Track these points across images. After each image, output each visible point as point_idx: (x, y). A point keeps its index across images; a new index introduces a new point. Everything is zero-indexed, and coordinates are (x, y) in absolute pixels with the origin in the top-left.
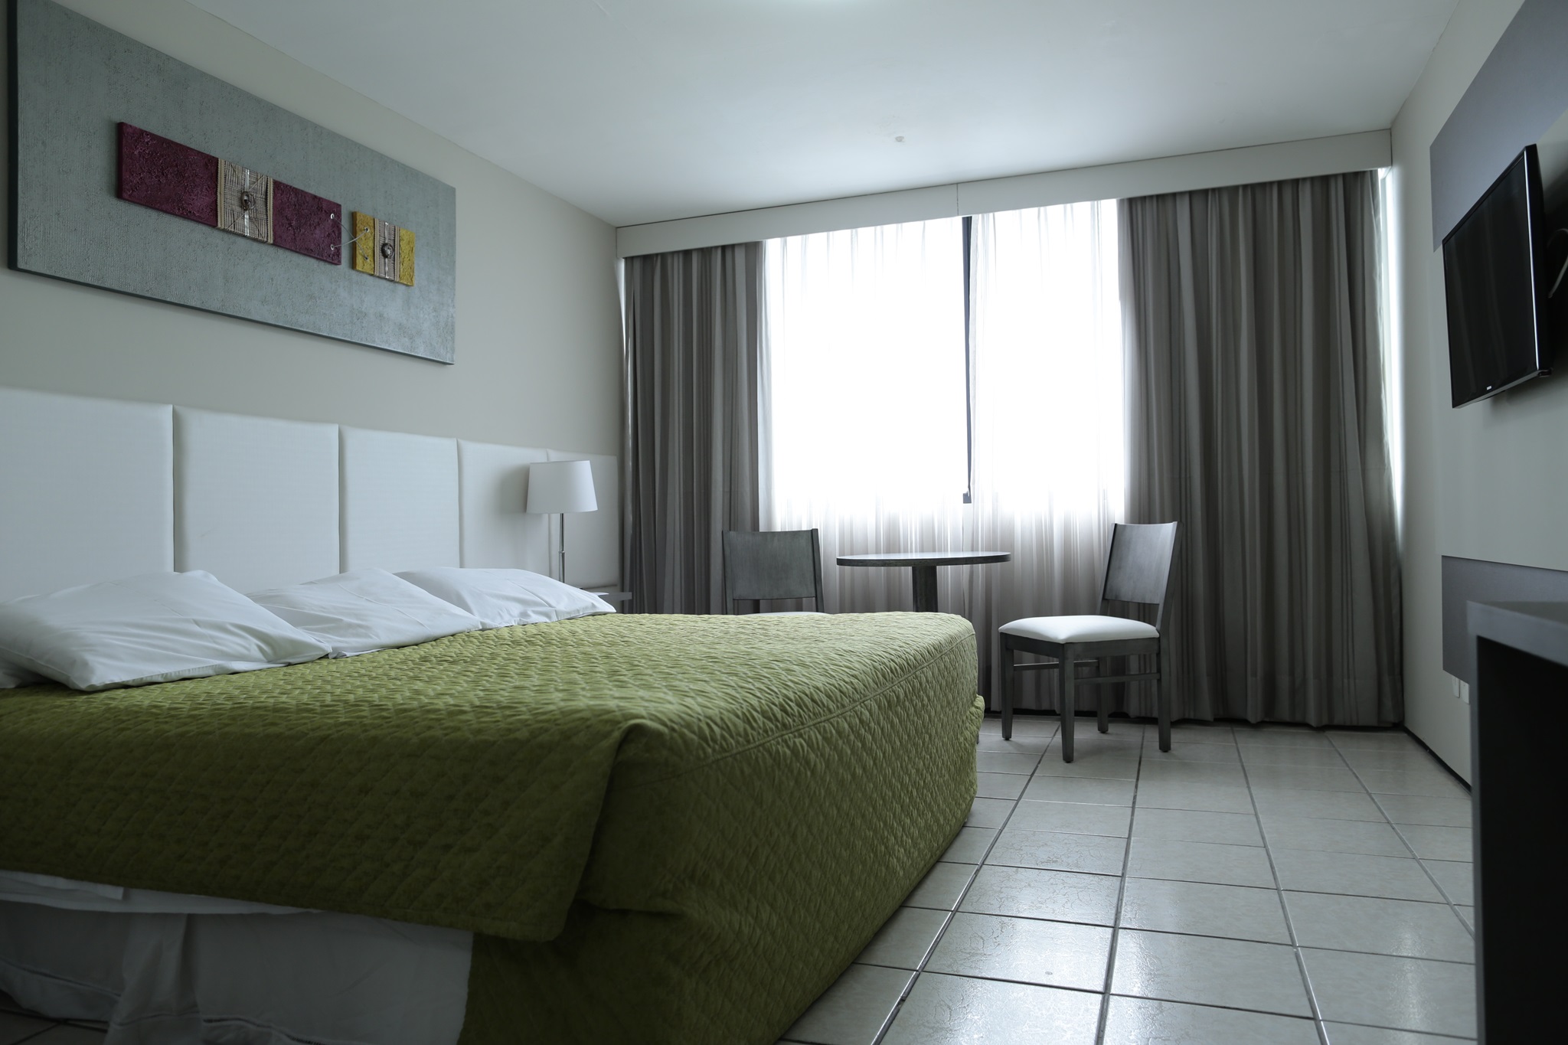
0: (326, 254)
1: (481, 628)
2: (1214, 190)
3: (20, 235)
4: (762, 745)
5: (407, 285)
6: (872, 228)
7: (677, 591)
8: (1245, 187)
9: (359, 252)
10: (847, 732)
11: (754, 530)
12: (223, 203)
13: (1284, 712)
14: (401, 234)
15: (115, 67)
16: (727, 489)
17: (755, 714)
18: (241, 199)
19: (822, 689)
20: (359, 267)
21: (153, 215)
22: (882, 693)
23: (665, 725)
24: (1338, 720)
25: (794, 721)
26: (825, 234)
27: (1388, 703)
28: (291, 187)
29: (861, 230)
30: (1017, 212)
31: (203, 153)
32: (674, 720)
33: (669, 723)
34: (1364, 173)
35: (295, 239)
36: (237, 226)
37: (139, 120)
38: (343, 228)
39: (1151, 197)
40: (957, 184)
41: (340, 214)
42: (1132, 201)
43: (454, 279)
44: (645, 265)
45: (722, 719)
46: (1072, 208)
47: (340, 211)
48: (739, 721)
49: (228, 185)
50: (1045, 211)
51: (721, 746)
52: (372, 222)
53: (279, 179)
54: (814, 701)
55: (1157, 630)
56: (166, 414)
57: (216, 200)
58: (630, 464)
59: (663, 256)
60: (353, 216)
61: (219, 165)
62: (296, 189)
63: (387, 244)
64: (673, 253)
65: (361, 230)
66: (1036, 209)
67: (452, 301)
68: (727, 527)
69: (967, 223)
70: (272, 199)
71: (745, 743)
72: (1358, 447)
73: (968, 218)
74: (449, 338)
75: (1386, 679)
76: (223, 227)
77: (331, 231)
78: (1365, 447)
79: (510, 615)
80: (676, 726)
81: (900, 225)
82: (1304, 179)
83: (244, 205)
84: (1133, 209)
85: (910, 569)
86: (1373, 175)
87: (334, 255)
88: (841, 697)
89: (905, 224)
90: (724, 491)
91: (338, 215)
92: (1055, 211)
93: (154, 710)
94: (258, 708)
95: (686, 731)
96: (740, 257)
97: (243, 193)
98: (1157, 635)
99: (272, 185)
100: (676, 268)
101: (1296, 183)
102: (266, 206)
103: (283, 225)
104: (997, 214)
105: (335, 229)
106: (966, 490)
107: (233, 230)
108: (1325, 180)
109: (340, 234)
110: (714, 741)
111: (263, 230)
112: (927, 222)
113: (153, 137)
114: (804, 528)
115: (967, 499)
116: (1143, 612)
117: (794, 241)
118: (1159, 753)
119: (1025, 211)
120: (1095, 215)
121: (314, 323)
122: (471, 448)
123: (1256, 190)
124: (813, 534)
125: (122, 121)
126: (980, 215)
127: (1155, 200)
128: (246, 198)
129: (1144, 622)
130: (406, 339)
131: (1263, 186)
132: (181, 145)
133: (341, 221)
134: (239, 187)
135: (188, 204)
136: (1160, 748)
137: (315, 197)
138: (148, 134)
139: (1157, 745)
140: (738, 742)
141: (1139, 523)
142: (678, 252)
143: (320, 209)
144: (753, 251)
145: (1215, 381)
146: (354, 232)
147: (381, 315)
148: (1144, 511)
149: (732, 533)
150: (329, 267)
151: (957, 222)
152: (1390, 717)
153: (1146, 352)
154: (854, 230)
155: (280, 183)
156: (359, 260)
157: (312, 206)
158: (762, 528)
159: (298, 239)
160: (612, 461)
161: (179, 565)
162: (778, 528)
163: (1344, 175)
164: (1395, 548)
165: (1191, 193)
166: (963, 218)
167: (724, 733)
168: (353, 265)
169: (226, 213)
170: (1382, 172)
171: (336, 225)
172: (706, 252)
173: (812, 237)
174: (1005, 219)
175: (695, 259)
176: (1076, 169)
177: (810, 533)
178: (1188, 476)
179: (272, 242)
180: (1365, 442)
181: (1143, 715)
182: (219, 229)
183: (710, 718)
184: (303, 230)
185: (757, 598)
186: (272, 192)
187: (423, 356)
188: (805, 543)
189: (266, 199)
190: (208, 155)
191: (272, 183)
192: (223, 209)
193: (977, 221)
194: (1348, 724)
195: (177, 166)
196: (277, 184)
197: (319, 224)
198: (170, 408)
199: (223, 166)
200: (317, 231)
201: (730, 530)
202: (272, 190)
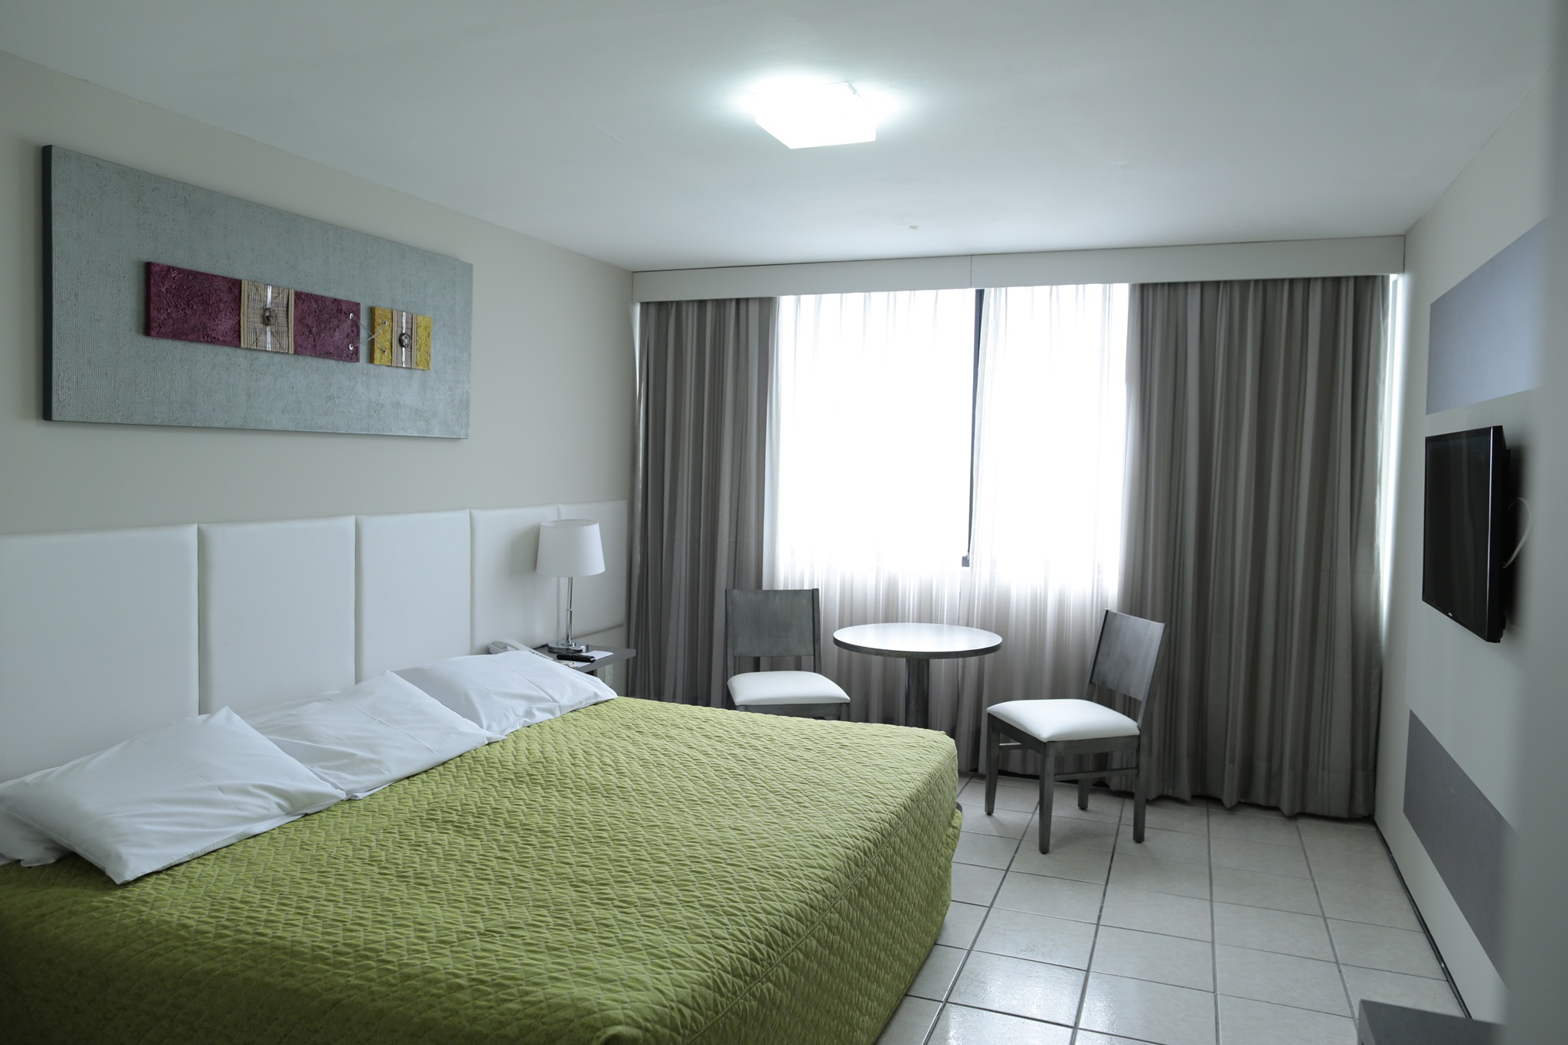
0: (345, 355)
1: (487, 743)
2: (1225, 282)
3: (55, 388)
4: (731, 1010)
5: (423, 370)
6: (885, 294)
7: (681, 635)
8: (1257, 281)
9: (377, 346)
10: (814, 948)
11: (758, 589)
12: (246, 323)
13: (1259, 795)
14: (419, 321)
15: (143, 208)
16: (733, 539)
17: (724, 975)
18: (263, 316)
19: (793, 913)
20: (377, 362)
21: (179, 345)
22: (854, 884)
23: (639, 1027)
24: (1308, 810)
25: (763, 966)
26: (839, 295)
27: (1360, 796)
28: (311, 295)
29: (874, 295)
30: (1030, 288)
31: (227, 278)
32: (648, 1017)
33: (643, 1023)
34: (1374, 278)
35: (315, 345)
36: (260, 344)
37: (167, 257)
38: (361, 326)
39: (1163, 284)
40: (972, 255)
41: (359, 313)
42: (1143, 287)
43: (470, 355)
44: (660, 312)
45: (693, 997)
46: (1084, 288)
47: (359, 309)
48: (708, 991)
49: (251, 304)
50: (1058, 291)
51: (692, 1030)
52: (390, 314)
53: (299, 289)
54: (784, 932)
55: (1138, 727)
56: (191, 533)
57: (240, 321)
58: (639, 505)
59: (679, 303)
60: (372, 311)
61: (243, 286)
62: (316, 296)
63: (404, 334)
64: (688, 302)
65: (379, 325)
66: (1048, 287)
67: (468, 377)
68: (731, 585)
69: (980, 295)
70: (293, 308)
71: (714, 1015)
72: (1349, 554)
73: (981, 290)
74: (464, 414)
75: (1360, 774)
76: (246, 347)
77: (349, 331)
78: (1356, 549)
79: (516, 715)
80: (649, 1025)
81: (913, 292)
82: (1316, 279)
83: (266, 320)
84: (1144, 293)
85: (904, 660)
86: (1384, 281)
87: (352, 355)
88: (811, 913)
89: (917, 292)
90: (729, 541)
91: (357, 314)
92: (1067, 290)
93: (182, 933)
94: (277, 948)
95: (658, 1027)
96: (754, 310)
97: (265, 309)
98: (1137, 732)
99: (293, 297)
100: (691, 317)
101: (1308, 281)
102: (288, 318)
103: (303, 333)
104: (1010, 289)
105: (354, 329)
106: (965, 554)
107: (255, 348)
108: (1337, 281)
109: (358, 332)
110: (684, 1026)
111: (284, 342)
112: (940, 291)
113: (180, 271)
114: (806, 587)
115: (966, 562)
116: (1128, 707)
117: (808, 300)
118: (1132, 844)
119: (1037, 288)
120: (1107, 299)
121: (333, 423)
122: (481, 515)
123: (1265, 285)
124: (814, 593)
125: (150, 261)
126: (993, 289)
127: (1166, 287)
128: (267, 314)
129: (1129, 716)
130: (422, 423)
131: (1276, 282)
132: (206, 274)
133: (359, 320)
134: (262, 305)
135: (213, 330)
136: (1134, 838)
137: (335, 300)
138: (174, 269)
139: (1131, 835)
140: (707, 1018)
141: (1131, 614)
142: (693, 301)
143: (340, 311)
144: (767, 306)
145: (1214, 473)
146: (372, 329)
147: (398, 404)
148: (1135, 601)
149: (736, 592)
150: (349, 365)
151: (971, 293)
152: (1361, 810)
153: (1149, 437)
154: (867, 294)
155: (302, 293)
156: (377, 354)
157: (332, 310)
158: (765, 587)
159: (318, 345)
160: (622, 506)
161: (204, 708)
162: (781, 587)
163: (1356, 278)
164: (1379, 648)
165: (1203, 284)
166: (977, 291)
167: (696, 1014)
168: (371, 359)
169: (248, 333)
170: (1393, 277)
171: (356, 325)
172: (720, 304)
173: (825, 297)
174: (1018, 295)
175: (709, 307)
176: (1090, 250)
177: (811, 593)
178: (1182, 563)
179: (293, 352)
180: (1356, 544)
181: (1123, 789)
182: (243, 348)
183: (682, 1002)
184: (323, 335)
185: (757, 655)
186: (293, 303)
187: (438, 436)
188: (806, 602)
189: (287, 311)
190: (232, 279)
191: (293, 295)
192: (246, 329)
193: (990, 294)
194: (1320, 813)
195: (202, 295)
196: (298, 295)
197: (338, 326)
198: (195, 526)
199: (246, 286)
200: (337, 334)
201: (734, 588)
202: (293, 301)
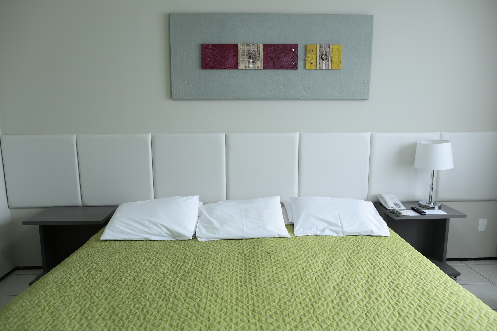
0: (290, 66)
3: (172, 89)
5: (337, 70)
9: (308, 61)
12: (241, 59)
14: (332, 48)
15: (200, 26)
20: (308, 68)
28: (273, 44)
36: (247, 67)
37: (209, 41)
38: (299, 54)
47: (298, 47)
49: (243, 51)
52: (316, 47)
56: (223, 136)
57: (238, 59)
60: (305, 47)
65: (309, 52)
70: (262, 52)
74: (366, 88)
77: (292, 57)
87: (294, 66)
91: (296, 49)
102: (260, 55)
103: (268, 60)
109: (297, 56)
111: (258, 65)
113: (212, 45)
121: (285, 95)
128: (250, 55)
132: (224, 45)
133: (298, 51)
134: (248, 52)
135: (226, 64)
137: (284, 45)
150: (291, 71)
155: (266, 44)
156: (308, 65)
157: (282, 49)
159: (276, 64)
168: (304, 68)
169: (242, 63)
171: (296, 53)
179: (262, 68)
182: (239, 69)
184: (278, 60)
186: (262, 49)
190: (234, 44)
191: (262, 46)
195: (222, 52)
197: (286, 55)
198: (225, 134)
199: (240, 46)
200: (285, 59)
